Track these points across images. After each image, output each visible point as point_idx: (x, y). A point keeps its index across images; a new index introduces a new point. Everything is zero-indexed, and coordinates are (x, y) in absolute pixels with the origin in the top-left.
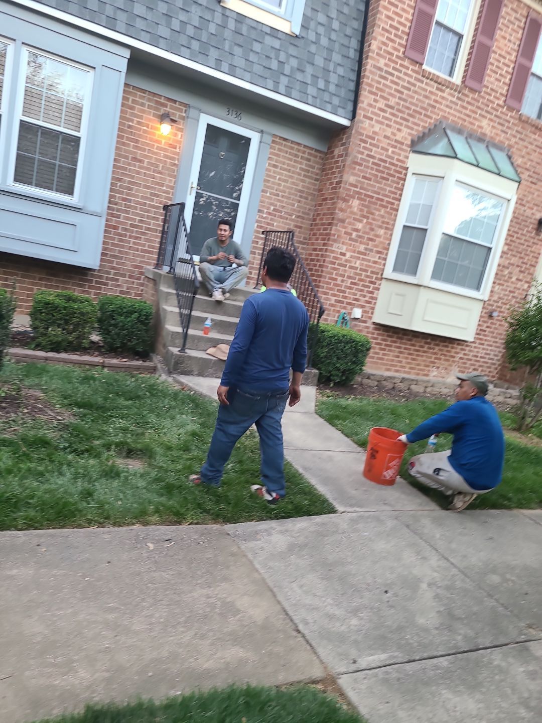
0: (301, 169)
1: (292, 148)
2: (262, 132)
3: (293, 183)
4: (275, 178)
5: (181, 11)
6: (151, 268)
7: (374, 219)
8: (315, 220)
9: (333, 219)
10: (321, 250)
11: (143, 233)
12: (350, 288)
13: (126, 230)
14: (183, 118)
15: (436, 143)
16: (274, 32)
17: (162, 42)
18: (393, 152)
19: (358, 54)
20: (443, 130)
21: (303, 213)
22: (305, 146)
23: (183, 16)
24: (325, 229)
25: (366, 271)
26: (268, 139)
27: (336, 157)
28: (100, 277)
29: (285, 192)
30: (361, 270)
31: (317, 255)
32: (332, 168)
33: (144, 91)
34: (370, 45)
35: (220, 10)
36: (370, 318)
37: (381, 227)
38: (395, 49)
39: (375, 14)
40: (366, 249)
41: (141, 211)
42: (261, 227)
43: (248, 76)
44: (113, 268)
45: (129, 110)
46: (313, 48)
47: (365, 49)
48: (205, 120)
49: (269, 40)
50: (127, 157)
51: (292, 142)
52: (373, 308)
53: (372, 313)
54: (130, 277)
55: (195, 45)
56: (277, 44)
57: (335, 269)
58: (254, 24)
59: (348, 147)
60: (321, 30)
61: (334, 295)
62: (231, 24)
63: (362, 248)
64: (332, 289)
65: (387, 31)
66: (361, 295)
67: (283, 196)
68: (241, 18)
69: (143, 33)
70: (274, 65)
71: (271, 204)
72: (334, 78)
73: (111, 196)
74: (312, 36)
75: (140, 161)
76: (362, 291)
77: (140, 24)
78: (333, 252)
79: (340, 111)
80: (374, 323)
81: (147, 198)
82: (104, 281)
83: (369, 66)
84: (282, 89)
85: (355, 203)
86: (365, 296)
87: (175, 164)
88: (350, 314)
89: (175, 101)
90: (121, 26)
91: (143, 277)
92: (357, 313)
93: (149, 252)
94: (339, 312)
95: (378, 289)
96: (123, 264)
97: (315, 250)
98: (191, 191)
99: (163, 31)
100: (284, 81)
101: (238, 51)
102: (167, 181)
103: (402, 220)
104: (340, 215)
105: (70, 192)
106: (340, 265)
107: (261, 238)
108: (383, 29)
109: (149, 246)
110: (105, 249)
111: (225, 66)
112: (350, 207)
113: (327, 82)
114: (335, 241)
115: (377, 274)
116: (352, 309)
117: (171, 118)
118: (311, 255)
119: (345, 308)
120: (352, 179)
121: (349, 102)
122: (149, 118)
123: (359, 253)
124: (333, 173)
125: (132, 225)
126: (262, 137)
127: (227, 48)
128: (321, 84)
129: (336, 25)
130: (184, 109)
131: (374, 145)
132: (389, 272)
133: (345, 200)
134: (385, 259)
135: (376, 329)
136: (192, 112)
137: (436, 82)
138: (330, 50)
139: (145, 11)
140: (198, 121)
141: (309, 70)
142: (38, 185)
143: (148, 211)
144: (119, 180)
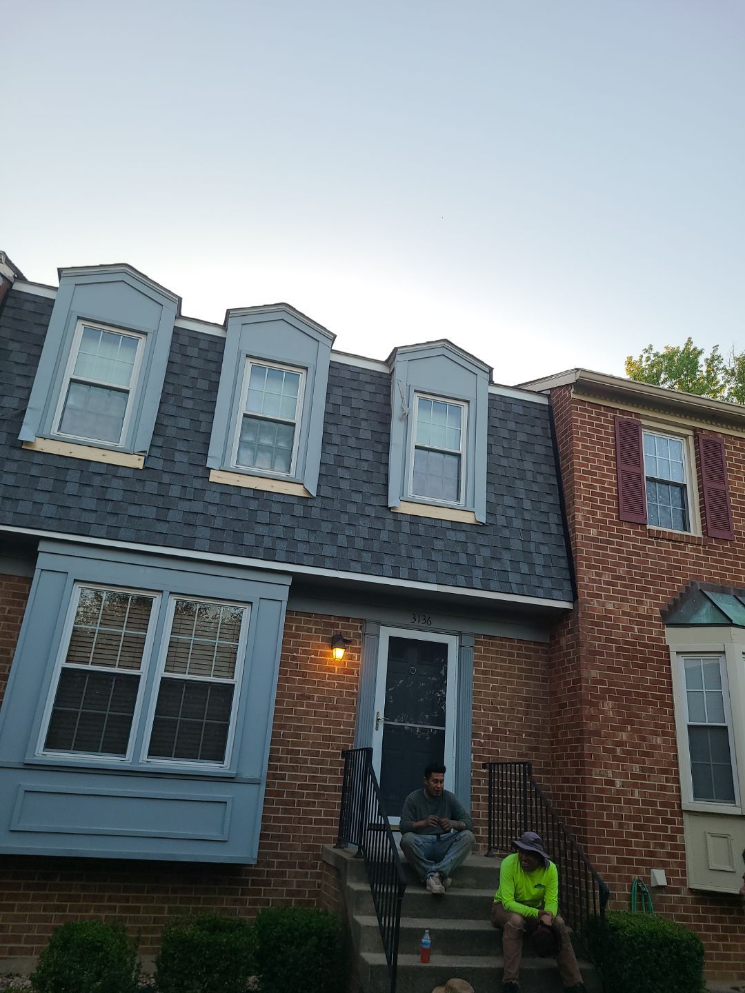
0: (520, 670)
1: (503, 646)
2: (460, 634)
3: (514, 690)
4: (487, 687)
5: (347, 527)
6: (330, 847)
7: (642, 724)
8: (555, 736)
9: (582, 732)
10: (575, 780)
11: (317, 796)
12: (636, 836)
13: (293, 794)
14: (359, 636)
15: (696, 611)
16: (456, 525)
17: (328, 562)
18: (640, 630)
19: (561, 529)
20: (699, 593)
21: (535, 728)
22: (519, 641)
23: (349, 531)
24: (573, 749)
25: (653, 804)
26: (469, 641)
27: (564, 648)
28: (259, 873)
29: (505, 704)
30: (644, 802)
31: (571, 789)
32: (562, 663)
33: (309, 615)
34: (574, 517)
35: (391, 516)
36: (684, 883)
37: (655, 733)
38: (606, 515)
39: (571, 486)
40: (642, 769)
41: (312, 764)
42: (480, 758)
43: (433, 577)
44: (277, 856)
45: (292, 640)
46: (506, 533)
47: (570, 522)
48: (386, 633)
49: (451, 535)
50: (292, 696)
51: (501, 639)
52: (683, 865)
53: (684, 873)
54: (302, 866)
55: (367, 557)
56: (462, 537)
57: (603, 808)
58: (433, 523)
59: (578, 635)
60: (511, 513)
61: (614, 852)
62: (406, 528)
63: (636, 768)
64: (608, 842)
65: (590, 500)
66: (656, 845)
67: (503, 710)
68: (415, 519)
69: (305, 557)
70: (463, 559)
71: (489, 723)
72: (539, 560)
73: (272, 750)
74: (501, 521)
75: (309, 698)
76: (655, 837)
77: (302, 548)
78: (594, 781)
79: (556, 594)
80: (692, 891)
81: (319, 745)
82: (265, 878)
83: (579, 538)
84: (477, 583)
85: (608, 705)
86: (662, 846)
87: (353, 693)
88: (648, 880)
89: (348, 619)
90: (281, 555)
91: (319, 862)
92: (659, 876)
93: (326, 822)
94: (628, 879)
95: (681, 831)
96: (290, 847)
97: (566, 780)
98: (377, 724)
99: (328, 550)
100: (478, 573)
101: (416, 553)
102: (345, 717)
103: (683, 719)
104: (592, 726)
105: (219, 757)
106: (610, 800)
107: (484, 775)
108: (585, 498)
109: (326, 813)
110: (264, 828)
111: (404, 572)
112: (603, 712)
113: (532, 565)
114: (593, 764)
115: (672, 805)
116: (649, 872)
117: (345, 638)
118: (561, 789)
119: (637, 871)
120: (594, 674)
121: (565, 582)
122: (317, 644)
123: (634, 776)
124: (567, 669)
125: (301, 787)
126: (460, 641)
127: (403, 552)
128: (525, 568)
129: (527, 505)
130: (359, 625)
131: (613, 627)
132: (688, 800)
133: (591, 704)
134: (678, 781)
135: (697, 901)
136: (370, 628)
137: (670, 540)
138: (527, 531)
139: (306, 535)
140: (378, 636)
141: (506, 556)
142: (180, 755)
143: (322, 762)
144: (283, 727)
